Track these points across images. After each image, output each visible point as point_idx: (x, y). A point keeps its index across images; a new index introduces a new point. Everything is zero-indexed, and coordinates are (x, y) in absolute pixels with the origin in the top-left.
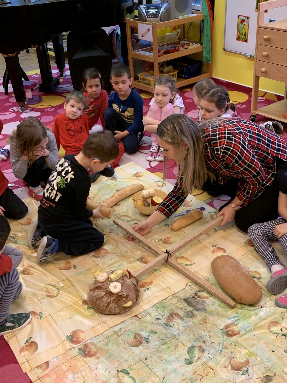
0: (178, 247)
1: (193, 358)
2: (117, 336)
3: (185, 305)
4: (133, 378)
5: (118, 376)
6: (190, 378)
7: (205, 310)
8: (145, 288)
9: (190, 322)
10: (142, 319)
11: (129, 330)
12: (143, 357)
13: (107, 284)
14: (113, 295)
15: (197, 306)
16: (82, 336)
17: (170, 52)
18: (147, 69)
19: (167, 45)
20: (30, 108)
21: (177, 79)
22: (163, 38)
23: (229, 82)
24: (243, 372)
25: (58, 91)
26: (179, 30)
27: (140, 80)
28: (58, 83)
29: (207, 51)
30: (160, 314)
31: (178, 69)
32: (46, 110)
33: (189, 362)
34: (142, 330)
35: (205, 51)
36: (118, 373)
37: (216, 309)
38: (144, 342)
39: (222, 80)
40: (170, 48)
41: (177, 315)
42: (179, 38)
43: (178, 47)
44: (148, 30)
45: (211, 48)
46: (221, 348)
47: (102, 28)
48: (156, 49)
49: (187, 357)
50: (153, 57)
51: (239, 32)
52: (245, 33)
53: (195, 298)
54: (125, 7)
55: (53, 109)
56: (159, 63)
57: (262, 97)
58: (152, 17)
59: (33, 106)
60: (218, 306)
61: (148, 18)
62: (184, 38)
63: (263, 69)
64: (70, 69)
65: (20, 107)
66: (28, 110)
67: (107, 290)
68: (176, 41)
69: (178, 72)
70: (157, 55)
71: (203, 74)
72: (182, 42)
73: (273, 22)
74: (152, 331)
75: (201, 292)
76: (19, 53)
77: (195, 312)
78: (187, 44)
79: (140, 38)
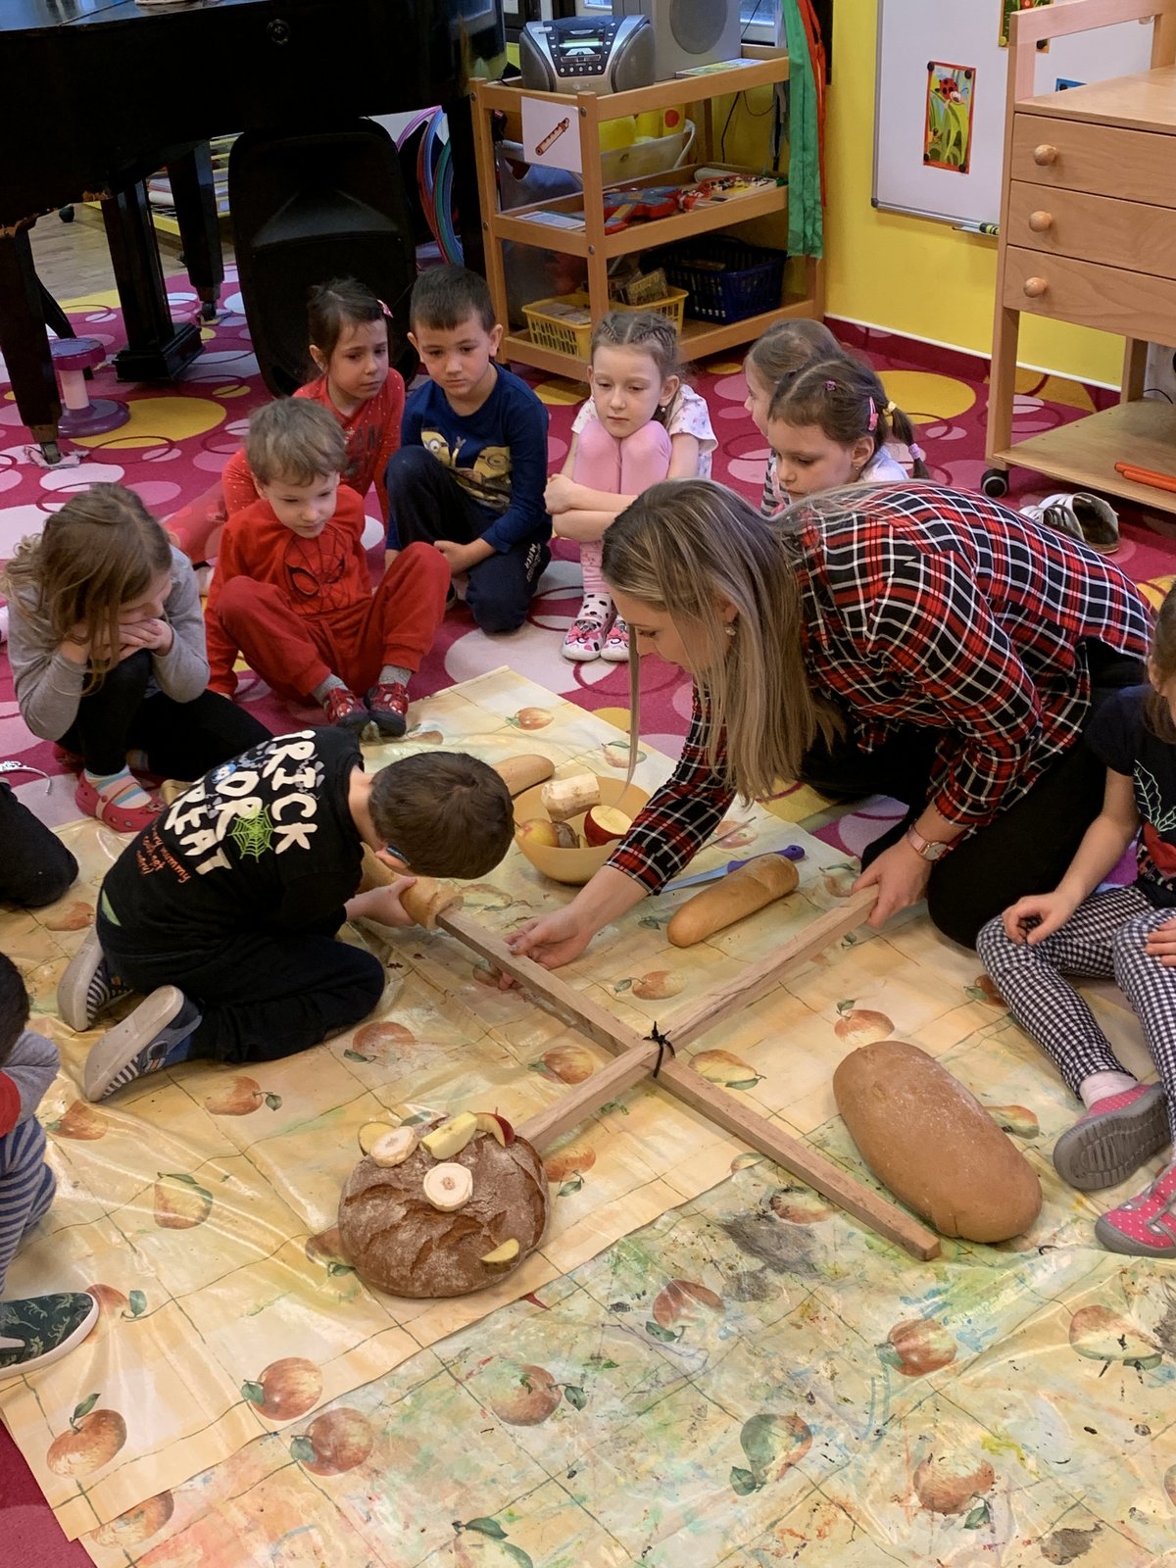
0: (701, 1016)
1: (765, 1464)
2: (453, 1382)
3: (731, 1246)
4: (518, 1553)
5: (458, 1547)
6: (755, 1545)
7: (811, 1268)
8: (564, 1184)
9: (752, 1316)
10: (554, 1310)
11: (502, 1357)
12: (562, 1466)
13: (414, 1173)
14: (440, 1218)
15: (778, 1253)
16: (306, 1384)
17: (652, 215)
18: (562, 284)
19: (640, 185)
20: (83, 448)
21: (684, 325)
22: (624, 158)
23: (894, 337)
24: (969, 1518)
25: (194, 378)
26: (690, 126)
27: (532, 331)
28: (195, 346)
29: (805, 211)
30: (626, 1286)
31: (686, 286)
32: (146, 457)
33: (749, 1482)
34: (554, 1355)
35: (795, 208)
36: (460, 1533)
37: (855, 1263)
38: (564, 1403)
39: (867, 329)
40: (654, 197)
41: (696, 1289)
42: (688, 159)
43: (686, 192)
44: (563, 125)
45: (819, 198)
46: (878, 1423)
47: (375, 118)
48: (595, 204)
49: (742, 1461)
50: (584, 235)
51: (935, 133)
52: (959, 134)
53: (770, 1220)
54: (467, 32)
55: (176, 453)
56: (610, 262)
57: (1031, 394)
58: (577, 73)
59: (91, 442)
60: (866, 1248)
61: (560, 75)
62: (710, 158)
63: (1033, 283)
64: (246, 286)
65: (38, 447)
66: (73, 459)
67: (415, 1198)
68: (676, 168)
69: (687, 294)
70: (602, 226)
71: (790, 304)
72: (701, 173)
73: (1070, 90)
74: (596, 1358)
75: (795, 1194)
76: (32, 224)
77: (772, 1278)
78: (721, 182)
79: (529, 156)
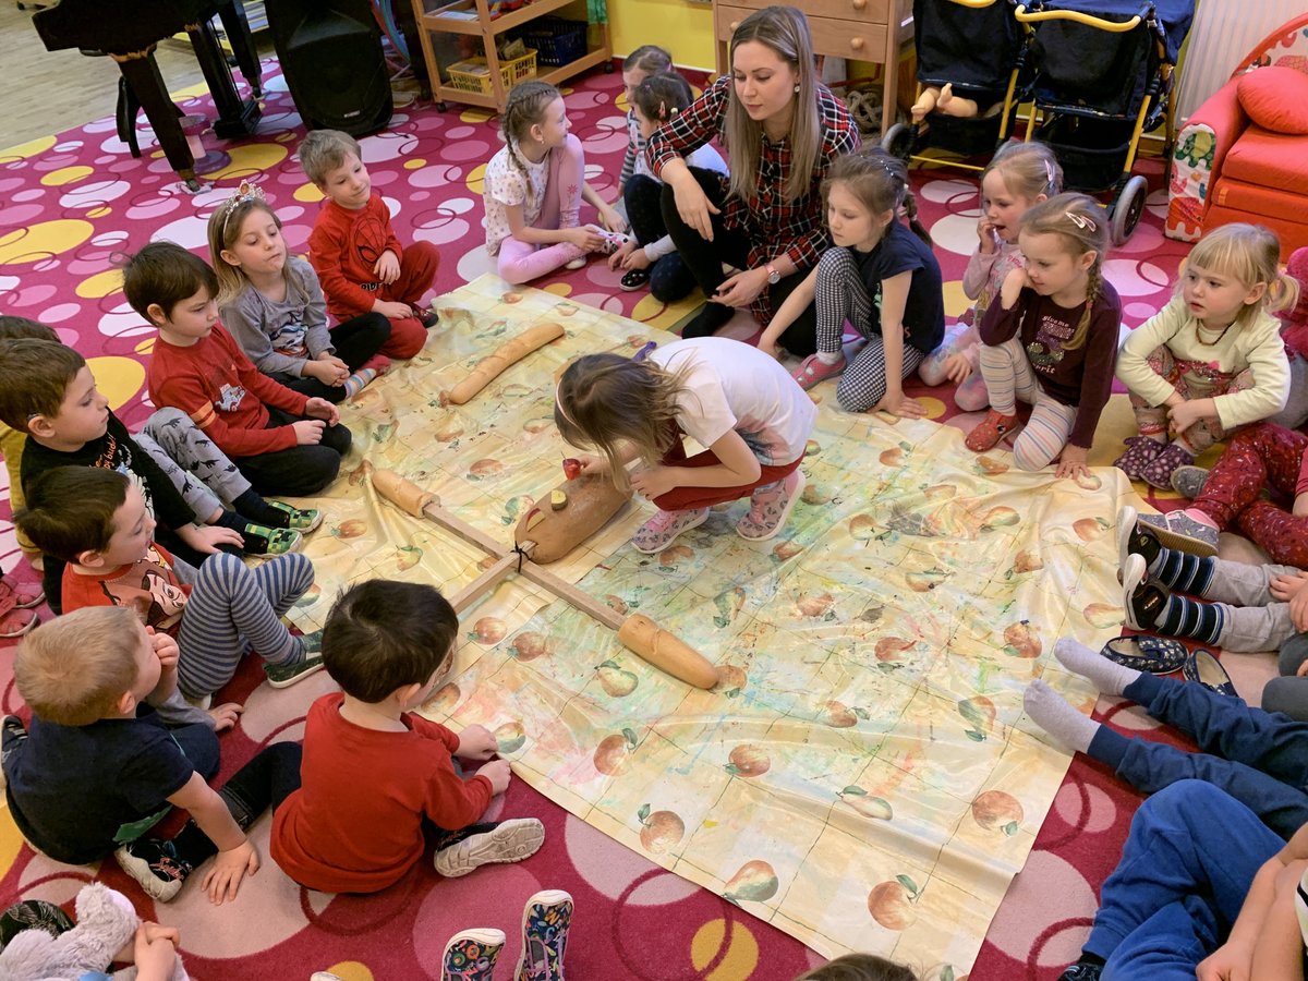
1: (728, 613)
4: (628, 673)
5: (600, 676)
9: (708, 554)
10: (615, 570)
17: (513, 7)
18: (465, 53)
20: (211, 181)
21: (538, 69)
24: (826, 617)
25: (262, 132)
28: (257, 114)
31: (535, 47)
33: (722, 622)
36: (599, 670)
48: (484, 4)
49: (717, 614)
50: (479, 23)
55: (266, 177)
56: (494, 37)
65: (185, 183)
66: (206, 187)
69: (536, 52)
70: (488, 16)
71: (592, 51)
76: (155, 49)
77: (713, 538)
